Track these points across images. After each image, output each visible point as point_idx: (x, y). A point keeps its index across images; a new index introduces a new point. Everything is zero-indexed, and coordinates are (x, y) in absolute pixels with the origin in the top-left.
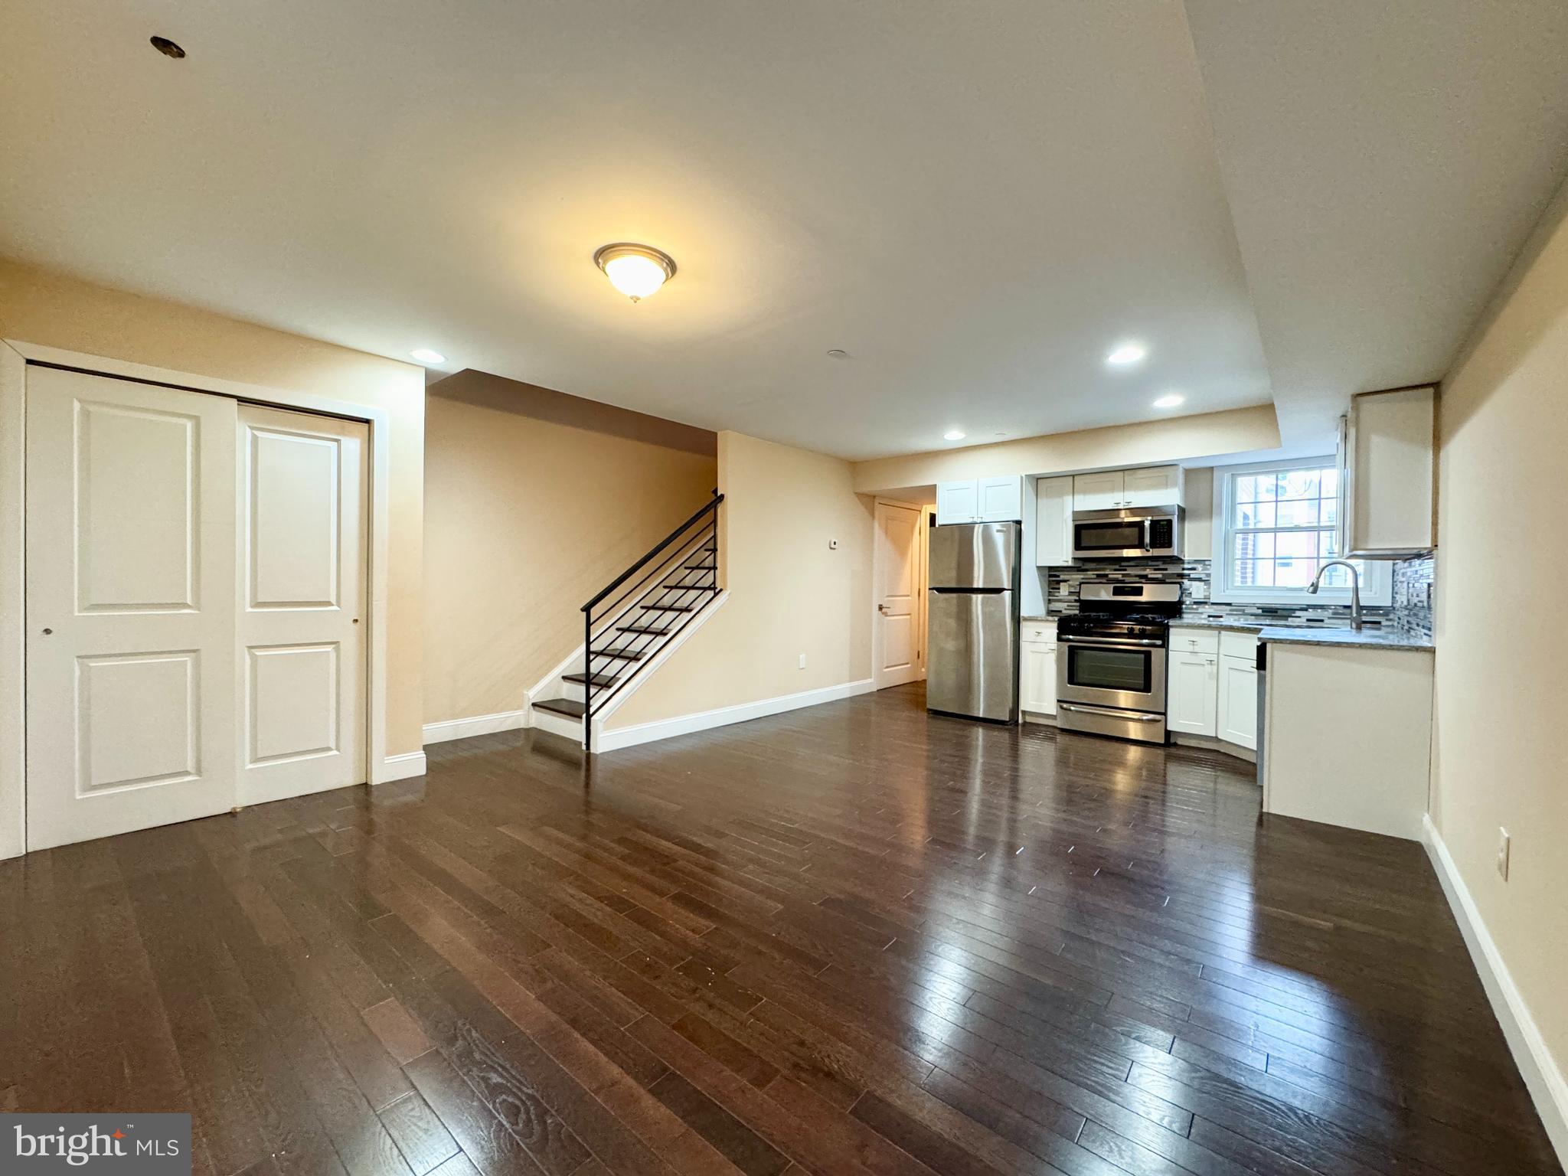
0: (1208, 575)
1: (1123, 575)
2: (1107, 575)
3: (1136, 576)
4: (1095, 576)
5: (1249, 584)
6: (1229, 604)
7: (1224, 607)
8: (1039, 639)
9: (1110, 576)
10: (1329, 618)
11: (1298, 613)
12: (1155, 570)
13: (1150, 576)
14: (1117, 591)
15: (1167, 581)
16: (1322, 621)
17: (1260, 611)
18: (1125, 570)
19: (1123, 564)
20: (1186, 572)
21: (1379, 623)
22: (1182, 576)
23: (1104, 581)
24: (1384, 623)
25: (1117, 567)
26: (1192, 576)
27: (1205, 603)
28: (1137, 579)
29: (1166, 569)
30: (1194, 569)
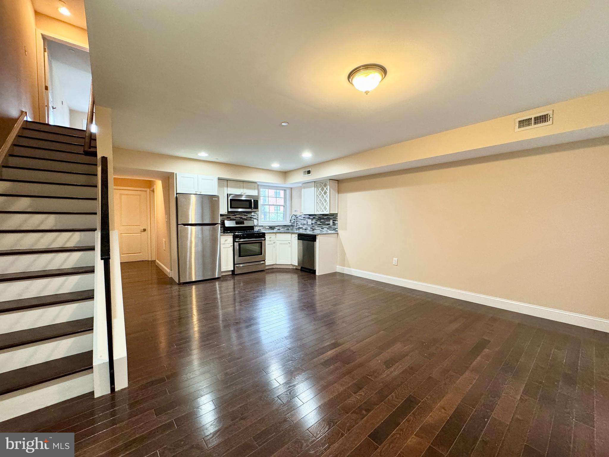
0: (258, 217)
1: (235, 217)
2: (230, 218)
3: (239, 218)
4: (226, 218)
5: (268, 220)
6: (262, 226)
7: (261, 227)
8: (226, 242)
9: (231, 218)
10: (282, 228)
11: (276, 228)
12: (244, 216)
13: (243, 218)
14: (237, 223)
15: (248, 219)
16: (280, 229)
17: (269, 228)
18: (236, 216)
19: (235, 213)
20: (252, 216)
21: (289, 229)
22: (251, 218)
23: (230, 219)
24: (290, 229)
25: (233, 215)
26: (254, 218)
27: (257, 226)
28: (239, 219)
29: (247, 216)
30: (254, 216)
